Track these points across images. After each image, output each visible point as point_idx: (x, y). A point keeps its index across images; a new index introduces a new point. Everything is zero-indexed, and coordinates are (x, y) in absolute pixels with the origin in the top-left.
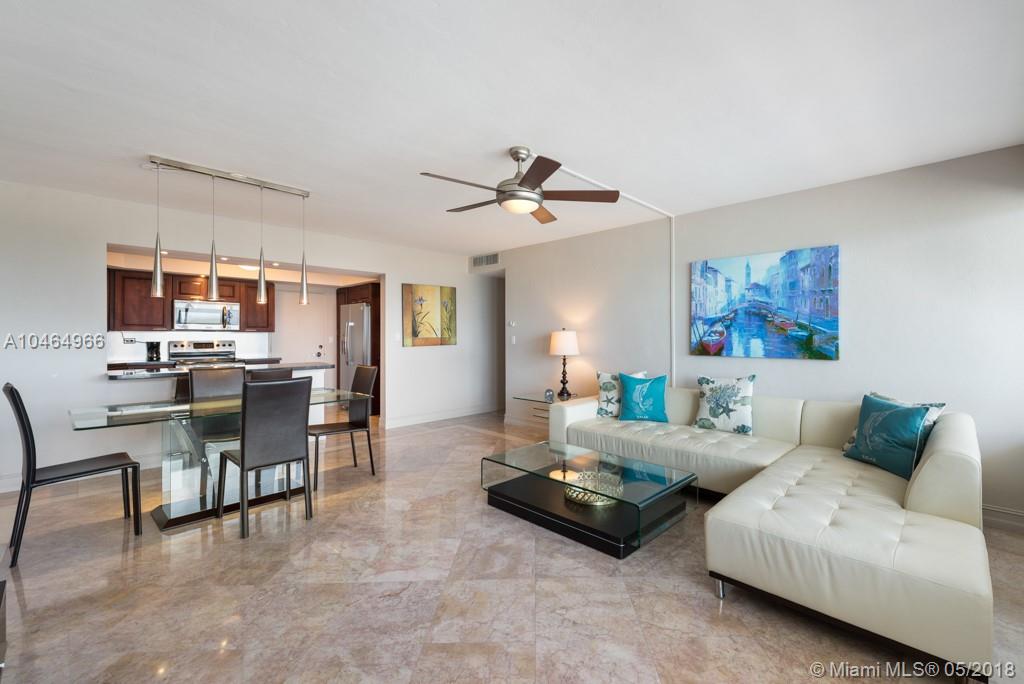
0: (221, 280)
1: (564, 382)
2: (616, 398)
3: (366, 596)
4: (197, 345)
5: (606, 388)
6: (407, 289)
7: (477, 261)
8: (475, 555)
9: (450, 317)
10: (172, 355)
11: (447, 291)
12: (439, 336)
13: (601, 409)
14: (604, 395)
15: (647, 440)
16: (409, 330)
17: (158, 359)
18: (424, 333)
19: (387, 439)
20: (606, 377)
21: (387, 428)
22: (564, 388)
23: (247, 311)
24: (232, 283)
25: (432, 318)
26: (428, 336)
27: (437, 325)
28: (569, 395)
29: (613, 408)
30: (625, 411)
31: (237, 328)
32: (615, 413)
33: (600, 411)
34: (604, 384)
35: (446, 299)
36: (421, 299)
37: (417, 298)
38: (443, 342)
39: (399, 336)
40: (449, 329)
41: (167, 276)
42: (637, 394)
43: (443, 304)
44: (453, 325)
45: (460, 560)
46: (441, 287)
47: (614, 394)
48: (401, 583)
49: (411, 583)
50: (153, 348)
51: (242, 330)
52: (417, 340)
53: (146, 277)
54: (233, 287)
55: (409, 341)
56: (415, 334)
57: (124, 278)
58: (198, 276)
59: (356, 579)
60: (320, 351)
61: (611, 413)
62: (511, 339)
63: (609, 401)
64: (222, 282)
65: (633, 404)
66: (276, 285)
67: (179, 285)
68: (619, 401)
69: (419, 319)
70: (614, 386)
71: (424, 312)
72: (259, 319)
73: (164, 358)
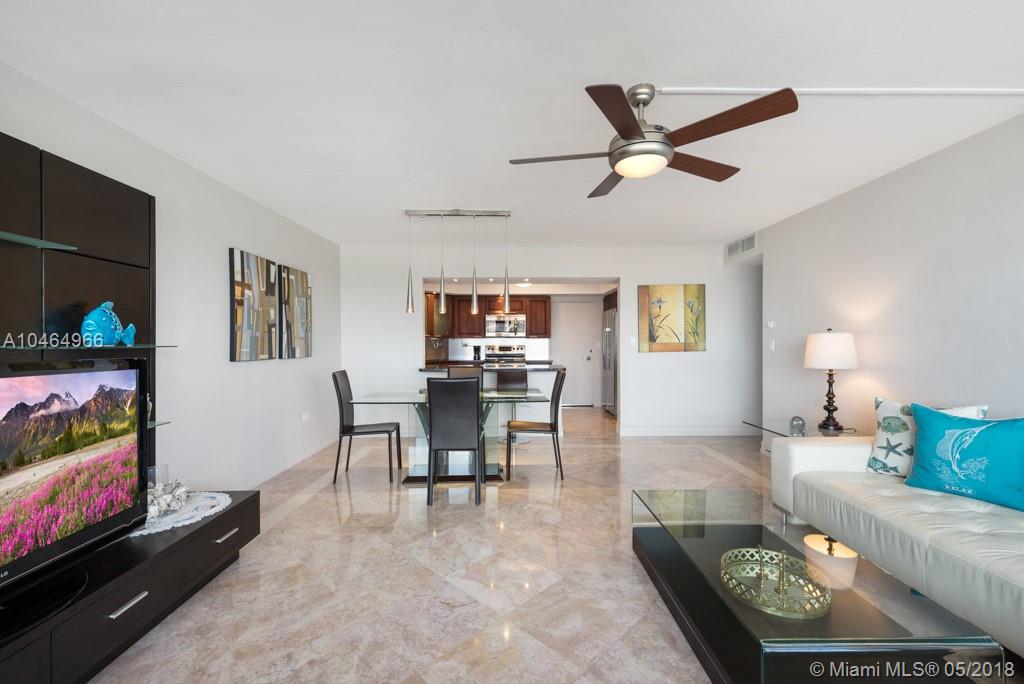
0: (511, 296)
1: (830, 408)
2: (906, 445)
3: (434, 595)
4: (501, 349)
5: (887, 425)
6: (644, 291)
7: (732, 249)
8: (555, 603)
9: (697, 319)
10: (488, 356)
11: (693, 291)
12: (682, 341)
13: (874, 459)
14: (883, 437)
15: (926, 534)
16: (646, 335)
17: (479, 358)
18: (663, 337)
19: (621, 446)
20: (893, 407)
21: (622, 434)
22: (828, 418)
23: (531, 322)
24: (519, 299)
25: (674, 319)
26: (668, 340)
27: (680, 329)
28: (839, 429)
29: (901, 462)
30: (921, 472)
31: (524, 334)
32: (902, 470)
33: (873, 462)
34: (885, 419)
35: (692, 299)
36: (660, 301)
37: (654, 300)
38: (687, 348)
39: (634, 341)
40: (696, 333)
41: (481, 298)
42: (947, 446)
43: (688, 305)
44: (701, 327)
45: (537, 601)
46: (685, 286)
47: (903, 439)
48: (468, 597)
49: (476, 601)
50: (477, 349)
51: (527, 336)
52: (654, 345)
53: (467, 299)
54: (522, 302)
55: (646, 345)
56: (652, 338)
57: (459, 301)
58: (498, 296)
59: (446, 575)
60: (591, 355)
61: (895, 469)
62: (770, 345)
63: (891, 449)
64: (513, 299)
65: (936, 463)
66: (553, 299)
67: (489, 303)
68: (910, 452)
69: (656, 322)
70: (904, 424)
71: (664, 313)
72: (539, 327)
73: (483, 358)
